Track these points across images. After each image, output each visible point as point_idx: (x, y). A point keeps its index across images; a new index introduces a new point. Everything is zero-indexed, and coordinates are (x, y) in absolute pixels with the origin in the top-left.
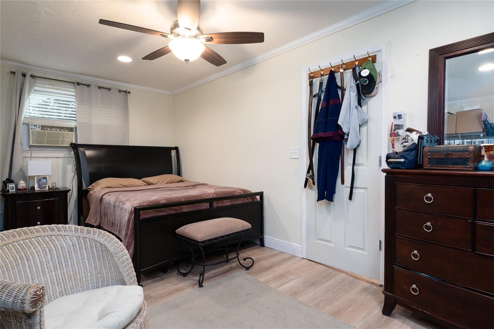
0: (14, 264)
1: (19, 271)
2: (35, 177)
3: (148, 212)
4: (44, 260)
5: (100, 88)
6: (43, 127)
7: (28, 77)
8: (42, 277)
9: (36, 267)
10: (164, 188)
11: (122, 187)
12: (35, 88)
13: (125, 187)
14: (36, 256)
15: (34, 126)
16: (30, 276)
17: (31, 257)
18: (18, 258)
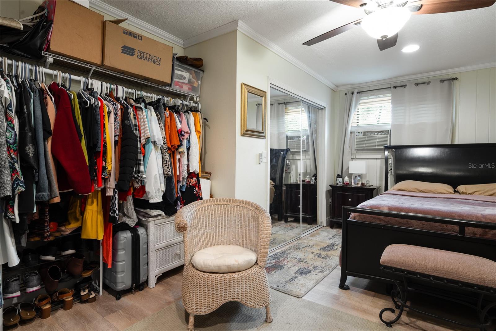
0: (220, 216)
1: (222, 220)
2: (353, 175)
3: (364, 216)
4: (236, 220)
5: (417, 84)
6: (365, 133)
7: (355, 93)
8: (233, 229)
9: (231, 222)
10: (459, 199)
11: (418, 191)
12: (361, 102)
13: (421, 192)
14: (233, 216)
15: (358, 133)
16: (227, 225)
17: (230, 215)
18: (223, 213)
